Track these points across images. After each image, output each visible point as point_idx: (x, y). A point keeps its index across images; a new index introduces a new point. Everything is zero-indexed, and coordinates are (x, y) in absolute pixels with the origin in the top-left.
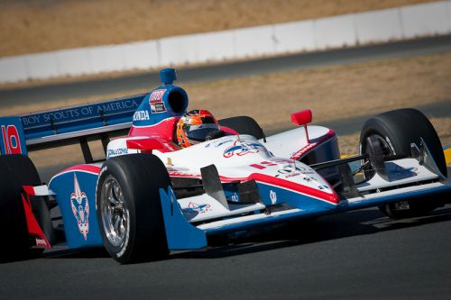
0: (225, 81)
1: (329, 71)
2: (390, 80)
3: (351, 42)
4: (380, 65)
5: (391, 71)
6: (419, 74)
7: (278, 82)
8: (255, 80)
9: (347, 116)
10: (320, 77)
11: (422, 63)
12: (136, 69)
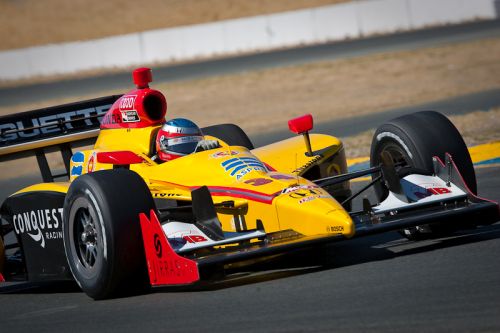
0: (215, 79)
1: (329, 66)
2: (397, 75)
3: (354, 33)
4: (385, 58)
5: (398, 65)
6: (430, 68)
7: (274, 78)
8: (248, 76)
9: (349, 115)
10: (320, 72)
11: (431, 55)
12: (115, 68)
